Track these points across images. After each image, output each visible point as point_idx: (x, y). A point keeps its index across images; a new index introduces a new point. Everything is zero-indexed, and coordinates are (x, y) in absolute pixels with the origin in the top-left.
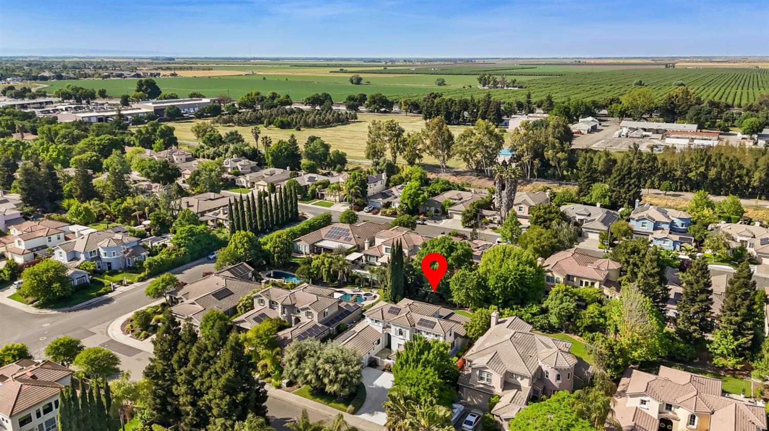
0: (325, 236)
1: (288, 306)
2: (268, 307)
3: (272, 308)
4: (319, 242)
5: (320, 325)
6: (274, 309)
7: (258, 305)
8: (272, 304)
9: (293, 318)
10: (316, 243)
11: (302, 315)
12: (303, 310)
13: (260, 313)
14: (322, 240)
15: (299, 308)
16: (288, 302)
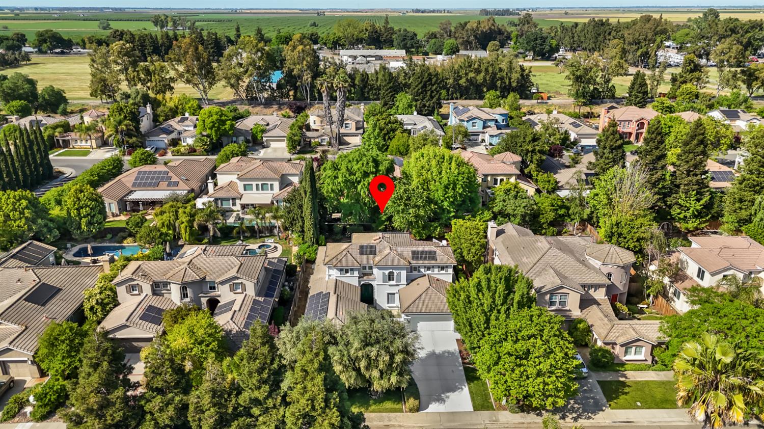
0: (134, 185)
1: (193, 284)
2: (150, 293)
3: (157, 295)
4: (128, 194)
5: (261, 299)
6: (162, 295)
7: (128, 295)
8: (158, 288)
9: (204, 301)
10: (125, 196)
11: (224, 294)
12: (222, 283)
13: (144, 305)
14: (131, 192)
15: (217, 281)
16: (192, 276)
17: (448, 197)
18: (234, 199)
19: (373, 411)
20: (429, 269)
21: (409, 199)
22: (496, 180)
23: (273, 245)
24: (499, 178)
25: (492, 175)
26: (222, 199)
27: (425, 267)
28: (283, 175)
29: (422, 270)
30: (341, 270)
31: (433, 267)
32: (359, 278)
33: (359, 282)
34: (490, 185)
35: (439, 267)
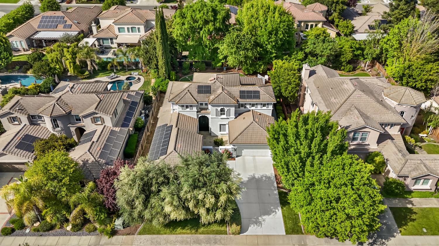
0: (39, 27)
1: (60, 117)
2: (28, 124)
3: (34, 124)
4: (34, 34)
5: (117, 129)
6: (39, 125)
7: (10, 125)
8: (33, 120)
9: (73, 129)
10: (32, 35)
11: (88, 125)
12: (86, 117)
13: (21, 135)
14: (37, 32)
15: (81, 115)
16: (60, 111)
17: (271, 42)
18: (111, 39)
19: (203, 233)
20: (253, 105)
21: (240, 43)
22: (307, 25)
23: (137, 77)
24: (310, 24)
25: (305, 22)
26: (103, 39)
27: (250, 104)
28: (147, 20)
29: (248, 106)
30: (183, 106)
31: (257, 104)
32: (197, 112)
33: (198, 115)
34: (302, 29)
35: (261, 104)
